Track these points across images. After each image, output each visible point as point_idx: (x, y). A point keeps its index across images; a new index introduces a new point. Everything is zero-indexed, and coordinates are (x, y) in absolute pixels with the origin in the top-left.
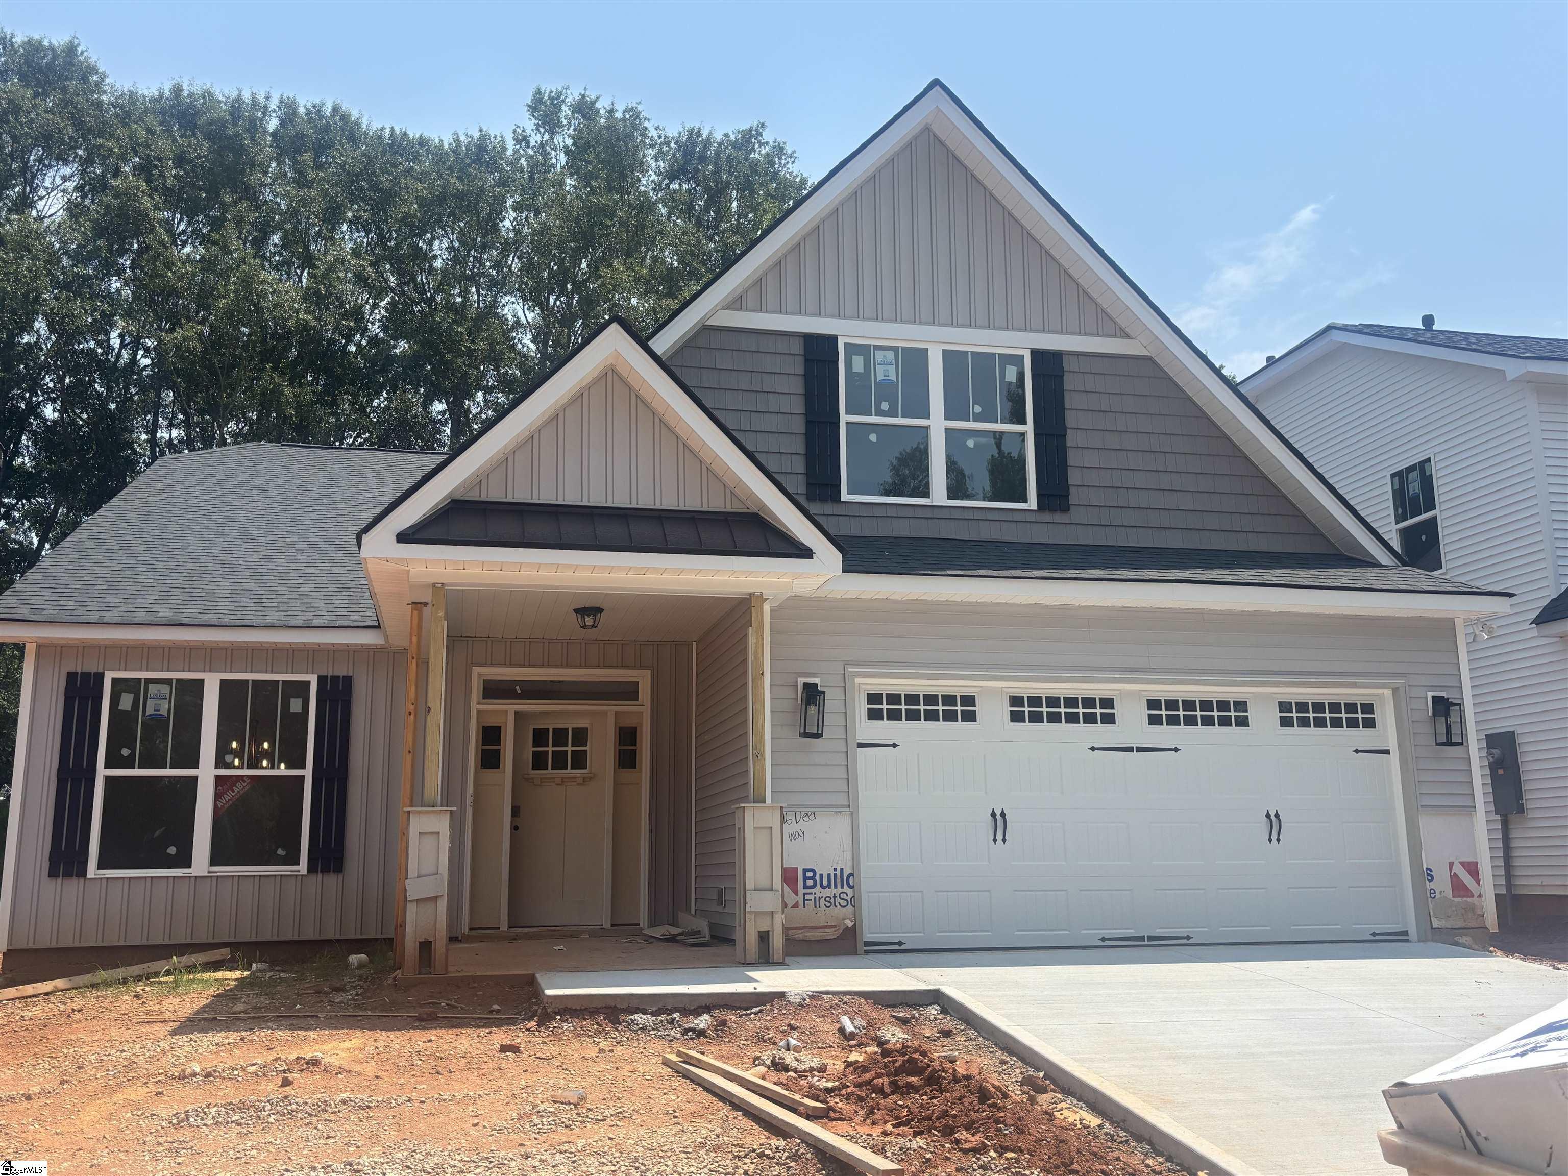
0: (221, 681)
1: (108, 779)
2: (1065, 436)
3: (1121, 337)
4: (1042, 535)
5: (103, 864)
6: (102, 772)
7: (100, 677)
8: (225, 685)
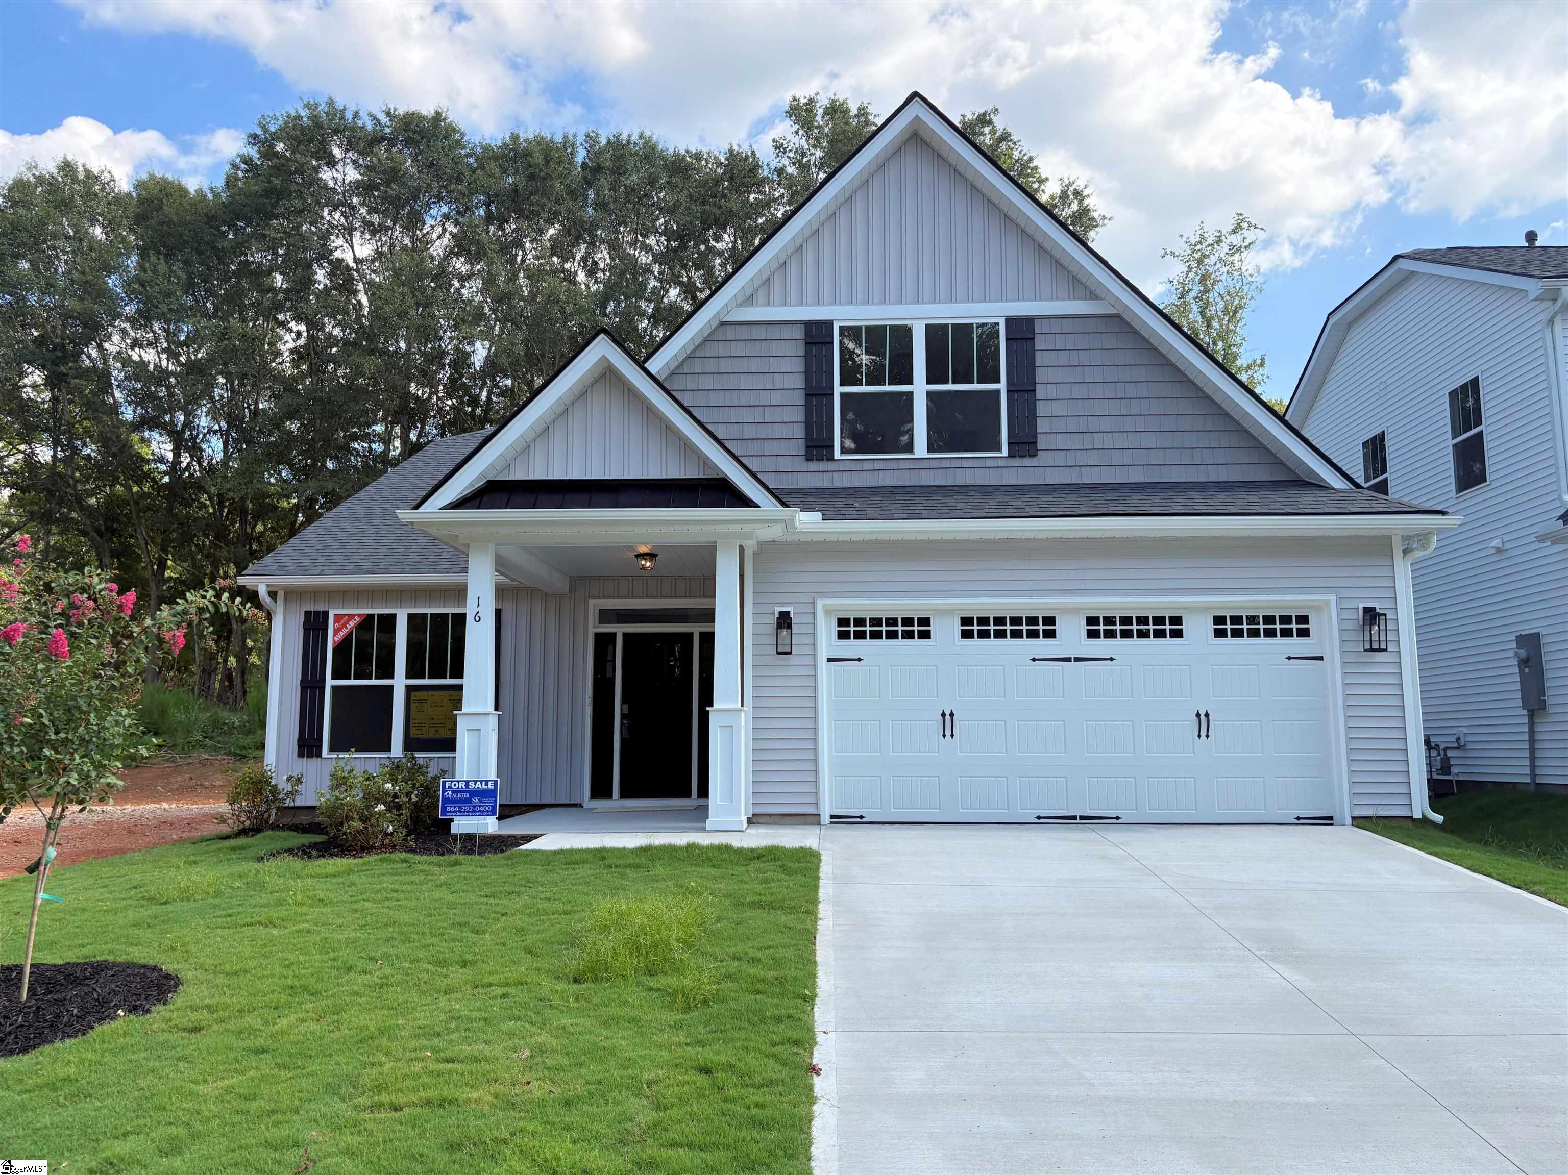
0: (409, 615)
1: (334, 688)
2: (1035, 390)
3: (1091, 299)
4: (1011, 477)
5: (332, 749)
6: (330, 682)
7: (326, 614)
8: (411, 617)
